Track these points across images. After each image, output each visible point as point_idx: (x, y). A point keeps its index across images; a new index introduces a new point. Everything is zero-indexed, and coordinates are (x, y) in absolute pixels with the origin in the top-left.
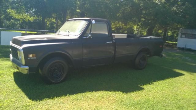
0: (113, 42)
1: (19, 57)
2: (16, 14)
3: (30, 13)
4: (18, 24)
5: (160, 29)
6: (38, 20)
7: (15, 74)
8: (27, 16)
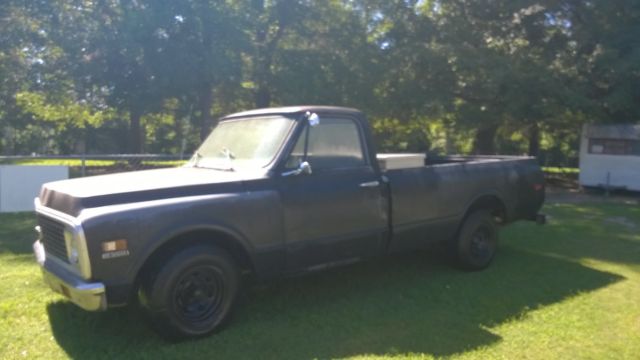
0: (381, 181)
1: (71, 252)
2: (44, 105)
3: (89, 102)
4: (51, 137)
5: (514, 128)
6: (117, 120)
7: (53, 309)
8: (80, 111)
